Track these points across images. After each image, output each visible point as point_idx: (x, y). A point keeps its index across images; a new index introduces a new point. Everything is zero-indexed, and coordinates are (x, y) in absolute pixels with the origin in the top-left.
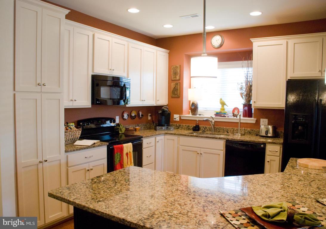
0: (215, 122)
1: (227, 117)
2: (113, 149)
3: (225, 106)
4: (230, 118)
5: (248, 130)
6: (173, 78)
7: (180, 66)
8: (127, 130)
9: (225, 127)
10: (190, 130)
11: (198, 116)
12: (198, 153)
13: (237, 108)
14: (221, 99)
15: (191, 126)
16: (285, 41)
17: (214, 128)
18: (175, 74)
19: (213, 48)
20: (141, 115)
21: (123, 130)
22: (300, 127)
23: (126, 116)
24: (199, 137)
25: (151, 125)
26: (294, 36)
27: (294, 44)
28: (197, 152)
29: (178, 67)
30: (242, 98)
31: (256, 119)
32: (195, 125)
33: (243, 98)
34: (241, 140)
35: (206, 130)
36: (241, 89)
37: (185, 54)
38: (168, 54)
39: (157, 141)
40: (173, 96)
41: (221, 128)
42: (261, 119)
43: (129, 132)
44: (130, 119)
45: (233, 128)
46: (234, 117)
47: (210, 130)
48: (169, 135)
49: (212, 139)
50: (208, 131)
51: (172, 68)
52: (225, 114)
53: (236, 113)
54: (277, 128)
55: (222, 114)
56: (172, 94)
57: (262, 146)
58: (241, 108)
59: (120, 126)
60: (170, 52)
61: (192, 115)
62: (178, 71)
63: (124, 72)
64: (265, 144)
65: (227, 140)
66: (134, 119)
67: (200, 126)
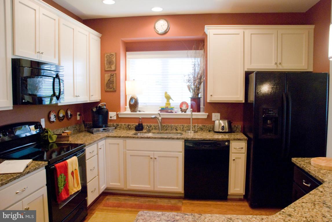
0: (162, 118)
1: (174, 113)
2: (55, 169)
3: (171, 101)
4: (178, 113)
5: (199, 126)
6: (107, 68)
7: (116, 53)
8: (59, 136)
9: (173, 125)
10: (131, 129)
11: (138, 112)
12: (151, 158)
13: (185, 102)
14: (166, 93)
15: (133, 125)
16: (242, 31)
17: (161, 125)
18: (110, 63)
19: (157, 35)
20: (69, 115)
21: (55, 137)
22: (269, 121)
23: (53, 118)
24: (151, 138)
25: (81, 127)
26: (248, 26)
27: (251, 34)
28: (149, 156)
29: (113, 55)
30: (188, 91)
31: (207, 114)
32: (137, 124)
33: (190, 91)
34: (202, 139)
35: (151, 128)
36: (189, 81)
37: (122, 40)
38: (100, 39)
39: (99, 147)
40: (108, 90)
41: (168, 125)
42: (213, 114)
43: (62, 139)
44: (58, 120)
45: (182, 125)
46: (182, 112)
47: (156, 129)
48: (112, 138)
49: (169, 140)
50: (153, 129)
51: (105, 56)
52: (172, 109)
53: (184, 107)
54: (232, 123)
55: (169, 110)
56: (106, 88)
57: (227, 143)
58: (189, 102)
59: (49, 132)
60: (102, 36)
61: (132, 112)
62: (114, 60)
63: (55, 57)
64: (228, 141)
65: (185, 140)
66: (62, 120)
67: (144, 124)
